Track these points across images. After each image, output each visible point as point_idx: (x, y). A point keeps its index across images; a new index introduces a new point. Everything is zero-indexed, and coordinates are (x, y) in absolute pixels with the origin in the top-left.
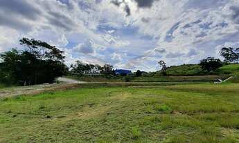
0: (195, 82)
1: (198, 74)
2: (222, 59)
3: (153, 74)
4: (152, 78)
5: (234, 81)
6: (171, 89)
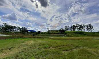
2: (65, 29)
3: (45, 33)
6: (51, 39)
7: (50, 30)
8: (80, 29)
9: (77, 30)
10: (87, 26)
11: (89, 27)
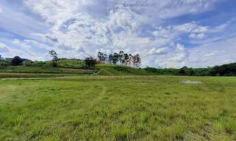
0: (80, 74)
1: (83, 68)
3: (41, 64)
4: (39, 69)
5: (100, 74)
7: (59, 57)
8: (123, 62)
9: (119, 63)
10: (134, 58)
11: (137, 59)
